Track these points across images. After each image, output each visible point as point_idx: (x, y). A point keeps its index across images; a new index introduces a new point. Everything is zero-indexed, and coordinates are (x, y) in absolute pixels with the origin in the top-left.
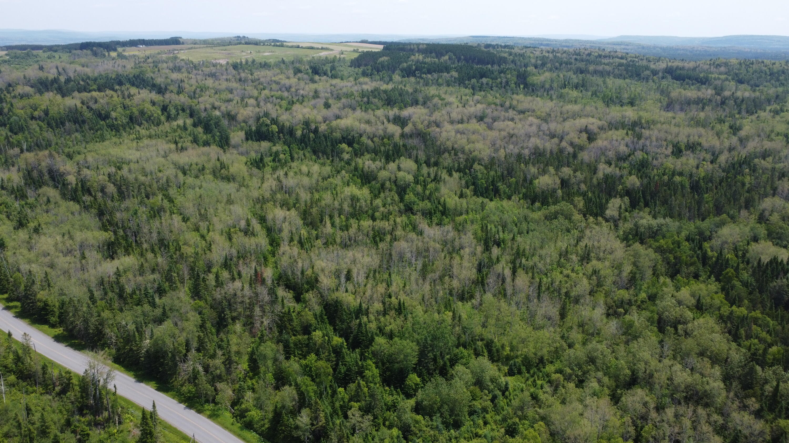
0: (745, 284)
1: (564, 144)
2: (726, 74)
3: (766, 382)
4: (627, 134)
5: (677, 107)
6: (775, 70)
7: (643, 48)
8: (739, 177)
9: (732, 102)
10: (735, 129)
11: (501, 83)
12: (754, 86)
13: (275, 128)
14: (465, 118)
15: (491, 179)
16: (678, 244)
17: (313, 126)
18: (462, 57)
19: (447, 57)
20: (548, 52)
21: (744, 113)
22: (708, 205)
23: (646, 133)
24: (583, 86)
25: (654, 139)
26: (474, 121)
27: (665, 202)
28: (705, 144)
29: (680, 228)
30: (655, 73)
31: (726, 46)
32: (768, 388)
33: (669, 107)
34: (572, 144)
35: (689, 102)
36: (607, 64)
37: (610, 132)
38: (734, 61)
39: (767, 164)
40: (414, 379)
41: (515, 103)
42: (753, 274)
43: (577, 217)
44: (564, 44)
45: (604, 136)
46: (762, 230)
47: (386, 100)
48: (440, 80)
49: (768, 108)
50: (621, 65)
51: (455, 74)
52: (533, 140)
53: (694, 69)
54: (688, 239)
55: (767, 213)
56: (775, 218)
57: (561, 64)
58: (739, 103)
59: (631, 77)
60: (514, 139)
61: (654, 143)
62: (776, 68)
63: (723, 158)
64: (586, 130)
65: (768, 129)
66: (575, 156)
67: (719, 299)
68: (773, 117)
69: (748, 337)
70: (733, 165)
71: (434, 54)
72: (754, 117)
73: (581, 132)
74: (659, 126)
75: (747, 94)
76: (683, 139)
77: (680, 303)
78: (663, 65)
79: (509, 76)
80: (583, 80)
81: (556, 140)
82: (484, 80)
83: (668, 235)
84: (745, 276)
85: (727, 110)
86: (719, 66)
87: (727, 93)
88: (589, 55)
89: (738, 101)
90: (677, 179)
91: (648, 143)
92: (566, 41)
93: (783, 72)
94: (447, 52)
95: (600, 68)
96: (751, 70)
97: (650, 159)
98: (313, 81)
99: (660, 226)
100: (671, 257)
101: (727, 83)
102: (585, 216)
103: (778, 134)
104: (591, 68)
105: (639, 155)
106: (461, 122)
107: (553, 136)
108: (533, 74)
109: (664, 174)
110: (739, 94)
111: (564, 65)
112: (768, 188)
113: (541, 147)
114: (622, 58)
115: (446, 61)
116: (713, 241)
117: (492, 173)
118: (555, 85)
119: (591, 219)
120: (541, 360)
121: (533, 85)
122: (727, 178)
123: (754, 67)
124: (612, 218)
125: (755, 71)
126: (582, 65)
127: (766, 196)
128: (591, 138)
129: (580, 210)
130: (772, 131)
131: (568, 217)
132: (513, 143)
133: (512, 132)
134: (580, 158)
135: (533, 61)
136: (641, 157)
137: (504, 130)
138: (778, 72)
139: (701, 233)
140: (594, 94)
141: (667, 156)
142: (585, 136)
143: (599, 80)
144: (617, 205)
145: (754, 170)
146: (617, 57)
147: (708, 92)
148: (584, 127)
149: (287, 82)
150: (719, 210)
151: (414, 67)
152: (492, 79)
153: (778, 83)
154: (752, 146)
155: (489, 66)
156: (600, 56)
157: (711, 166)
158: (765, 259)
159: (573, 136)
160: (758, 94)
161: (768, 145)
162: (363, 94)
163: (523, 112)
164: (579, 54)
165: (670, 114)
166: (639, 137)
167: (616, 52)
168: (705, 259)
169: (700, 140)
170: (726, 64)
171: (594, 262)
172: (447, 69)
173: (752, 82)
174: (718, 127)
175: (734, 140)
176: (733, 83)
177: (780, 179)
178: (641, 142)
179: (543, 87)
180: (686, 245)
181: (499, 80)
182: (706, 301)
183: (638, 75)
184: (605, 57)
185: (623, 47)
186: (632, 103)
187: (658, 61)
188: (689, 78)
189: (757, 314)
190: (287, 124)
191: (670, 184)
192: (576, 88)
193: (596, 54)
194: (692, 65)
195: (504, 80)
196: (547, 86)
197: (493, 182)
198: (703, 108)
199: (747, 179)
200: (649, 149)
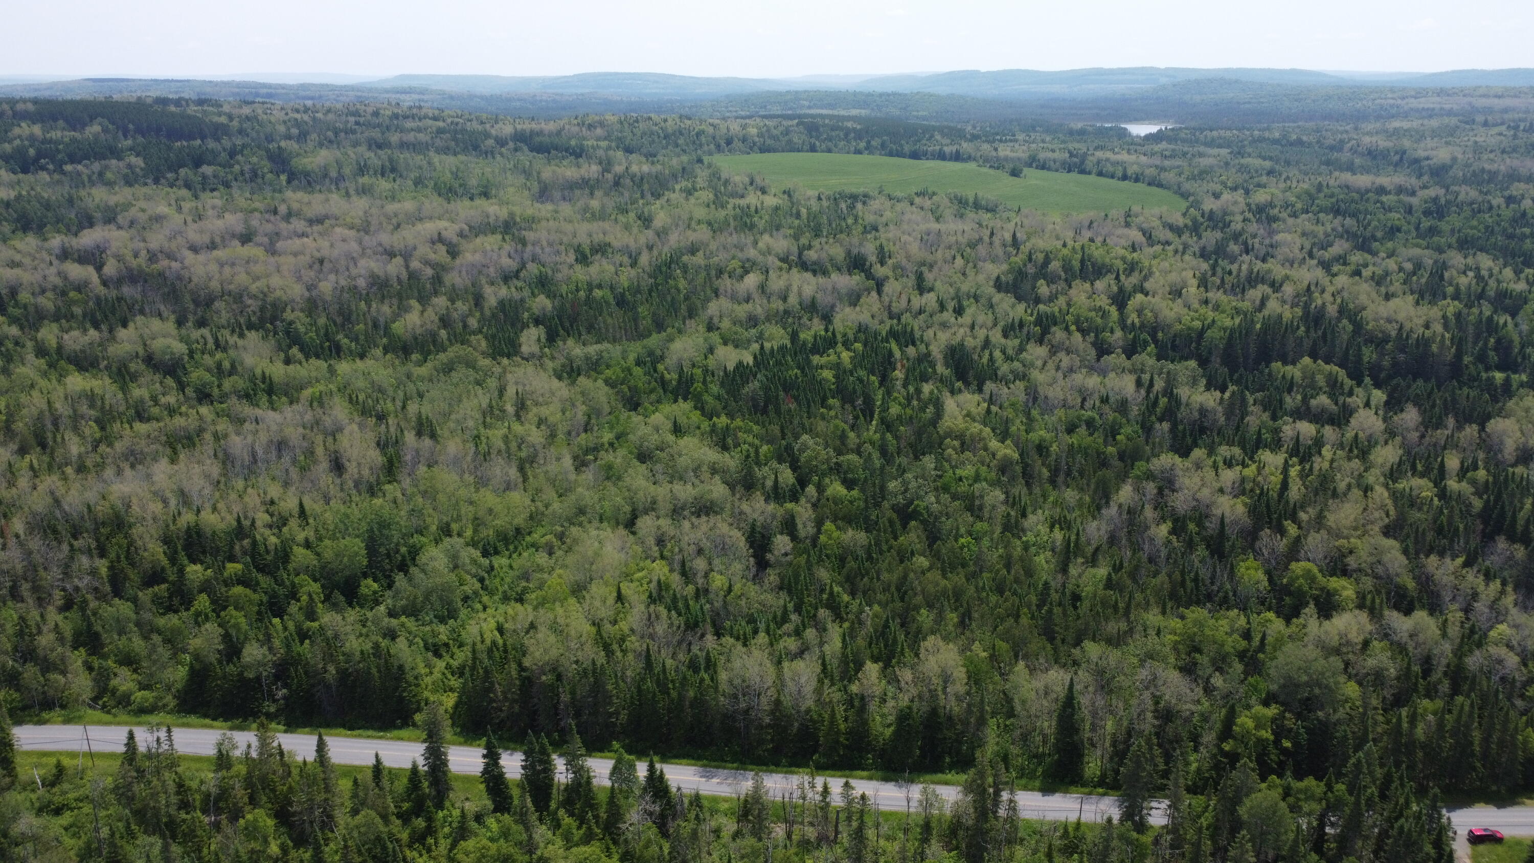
0: (718, 398)
1: (415, 264)
2: (605, 139)
3: (765, 478)
4: (504, 239)
5: (557, 195)
6: (670, 131)
7: (452, 97)
8: (671, 282)
9: (628, 181)
10: (646, 221)
11: (242, 173)
12: (650, 156)
14: (218, 240)
15: (322, 332)
16: (629, 370)
18: (131, 126)
19: (96, 128)
20: (297, 111)
21: (649, 196)
22: (646, 322)
23: (530, 236)
24: (393, 170)
25: (545, 243)
26: (236, 243)
27: (590, 328)
28: (616, 244)
29: (624, 352)
30: (501, 142)
31: (580, 91)
32: (769, 483)
33: (543, 193)
34: (427, 263)
35: (571, 186)
36: (419, 130)
37: (478, 240)
38: (610, 118)
39: (699, 259)
40: (369, 586)
41: (295, 206)
42: (722, 384)
43: (485, 362)
44: (302, 93)
45: (471, 246)
46: (715, 337)
47: (18, 220)
48: (109, 175)
49: (677, 187)
50: (440, 131)
51: (137, 161)
52: (362, 263)
53: (559, 133)
54: (638, 363)
55: (716, 320)
56: (726, 324)
57: (336, 134)
58: (639, 181)
59: (465, 150)
60: (327, 266)
61: (547, 250)
62: (670, 126)
63: (644, 259)
65: (685, 217)
66: (439, 280)
67: (696, 416)
68: (687, 199)
69: (737, 445)
70: (659, 268)
71: (61, 123)
72: (663, 200)
73: (433, 243)
74: (544, 223)
75: (646, 168)
76: (583, 239)
77: (657, 429)
78: (507, 130)
79: (255, 159)
80: (391, 160)
81: (399, 260)
82: (207, 170)
83: (613, 362)
84: (715, 389)
85: (627, 194)
86: (591, 127)
87: (619, 169)
88: (376, 114)
89: (637, 179)
90: (598, 293)
91: (538, 250)
92: (303, 87)
93: (681, 133)
94: (92, 118)
95: (410, 137)
96: (637, 132)
97: (550, 273)
99: (600, 354)
100: (625, 388)
101: (611, 153)
102: (494, 359)
103: (699, 222)
104: (394, 138)
105: (533, 269)
106: (213, 246)
107: (391, 254)
108: (298, 155)
109: (578, 290)
110: (634, 168)
111: (342, 135)
112: (709, 292)
113: (381, 274)
114: (435, 119)
115: (96, 136)
116: (668, 361)
117: (322, 321)
118: (347, 171)
119: (505, 361)
120: (518, 530)
121: (307, 174)
122: (657, 285)
123: (641, 125)
124: (533, 355)
125: (644, 134)
126: (376, 134)
127: (708, 300)
128: (453, 251)
129: (483, 353)
130: (691, 219)
131: (471, 364)
132: (331, 272)
133: (318, 255)
134: (448, 284)
135: (282, 129)
136: (536, 272)
137: (302, 253)
138: (674, 134)
139: (651, 353)
140: (418, 182)
141: (571, 266)
142: (442, 249)
143: (419, 159)
144: (535, 338)
145: (685, 269)
146: (426, 117)
147: (592, 170)
148: (436, 237)
150: (660, 326)
151: (31, 151)
152: (221, 166)
153: (678, 150)
154: (674, 239)
155: (199, 142)
156: (396, 116)
157: (633, 273)
158: (731, 367)
159: (424, 250)
160: (659, 167)
161: (692, 236)
163: (320, 221)
164: (356, 114)
165: (549, 207)
166: (523, 242)
167: (420, 108)
168: (663, 383)
169: (607, 240)
170: (602, 124)
171: (535, 410)
172: (113, 153)
173: (644, 150)
174: (622, 218)
175: (650, 233)
176: (620, 154)
177: (718, 277)
178: (529, 248)
179: (326, 176)
180: (638, 371)
181: (237, 167)
182: (682, 421)
183: (476, 147)
184: (406, 117)
185: (416, 97)
186: (486, 195)
187: (496, 122)
188: (556, 149)
189: (738, 422)
191: (589, 301)
192: (383, 175)
193: (389, 113)
194: (551, 127)
195: (247, 168)
196: (334, 174)
197: (326, 334)
198: (592, 194)
199: (682, 284)
200: (544, 258)
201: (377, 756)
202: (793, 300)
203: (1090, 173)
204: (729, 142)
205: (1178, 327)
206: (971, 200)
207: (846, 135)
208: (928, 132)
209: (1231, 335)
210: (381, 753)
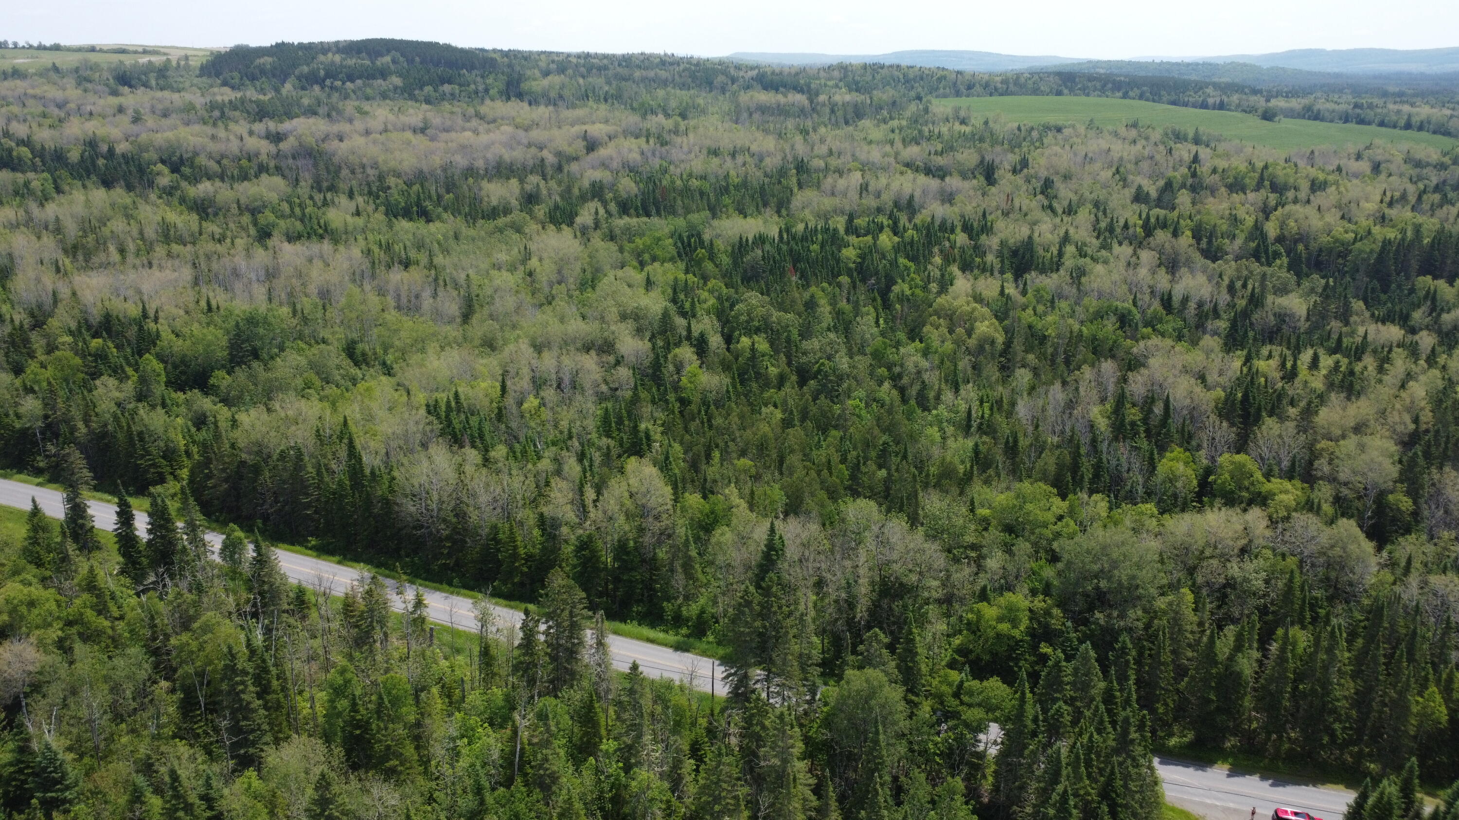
0: (721, 266)
1: (545, 154)
4: (648, 142)
13: (25, 151)
14: (391, 129)
15: (414, 198)
17: (104, 148)
18: (417, 59)
19: (387, 59)
23: (678, 139)
25: (686, 145)
26: (408, 132)
34: (557, 153)
37: (624, 141)
40: (220, 377)
43: (533, 227)
45: (613, 145)
47: (256, 113)
48: (367, 90)
51: (397, 81)
52: (497, 150)
54: (675, 236)
57: (590, 70)
60: (465, 150)
62: (914, 72)
63: (770, 162)
64: (585, 136)
65: (858, 137)
66: (560, 169)
68: (876, 125)
71: (363, 55)
73: (577, 139)
75: (848, 98)
81: (534, 150)
82: (447, 88)
83: (649, 233)
85: (818, 117)
89: (836, 108)
90: (696, 183)
93: (922, 79)
94: (388, 51)
96: (878, 77)
98: (115, 93)
99: (640, 225)
107: (530, 145)
108: (535, 80)
109: (679, 180)
113: (509, 158)
115: (384, 63)
121: (530, 93)
128: (592, 146)
129: (538, 221)
133: (467, 144)
134: (564, 170)
136: (657, 166)
138: (914, 80)
139: (692, 229)
142: (582, 145)
144: (593, 210)
147: (797, 98)
148: (581, 134)
149: (59, 95)
151: (322, 73)
152: (460, 85)
155: (464, 72)
159: (563, 145)
160: (863, 98)
162: (212, 106)
163: (495, 121)
166: (666, 144)
169: (752, 146)
172: (383, 74)
179: (545, 96)
181: (473, 86)
188: (785, 86)
190: (50, 145)
191: (685, 191)
192: (605, 101)
194: (793, 70)
195: (481, 87)
196: (553, 95)
197: (418, 200)
201: (34, 501)
202: (885, 197)
203: (1369, 123)
204: (970, 87)
205: (1325, 239)
206: (1191, 135)
207: (1104, 86)
208: (1200, 87)
209: (1383, 247)
210: (38, 500)
